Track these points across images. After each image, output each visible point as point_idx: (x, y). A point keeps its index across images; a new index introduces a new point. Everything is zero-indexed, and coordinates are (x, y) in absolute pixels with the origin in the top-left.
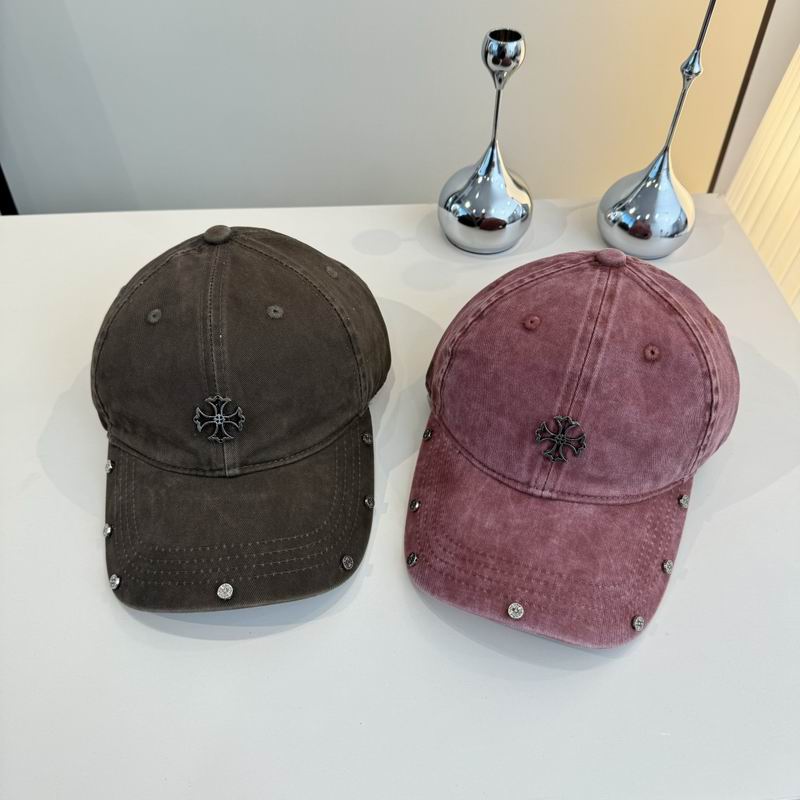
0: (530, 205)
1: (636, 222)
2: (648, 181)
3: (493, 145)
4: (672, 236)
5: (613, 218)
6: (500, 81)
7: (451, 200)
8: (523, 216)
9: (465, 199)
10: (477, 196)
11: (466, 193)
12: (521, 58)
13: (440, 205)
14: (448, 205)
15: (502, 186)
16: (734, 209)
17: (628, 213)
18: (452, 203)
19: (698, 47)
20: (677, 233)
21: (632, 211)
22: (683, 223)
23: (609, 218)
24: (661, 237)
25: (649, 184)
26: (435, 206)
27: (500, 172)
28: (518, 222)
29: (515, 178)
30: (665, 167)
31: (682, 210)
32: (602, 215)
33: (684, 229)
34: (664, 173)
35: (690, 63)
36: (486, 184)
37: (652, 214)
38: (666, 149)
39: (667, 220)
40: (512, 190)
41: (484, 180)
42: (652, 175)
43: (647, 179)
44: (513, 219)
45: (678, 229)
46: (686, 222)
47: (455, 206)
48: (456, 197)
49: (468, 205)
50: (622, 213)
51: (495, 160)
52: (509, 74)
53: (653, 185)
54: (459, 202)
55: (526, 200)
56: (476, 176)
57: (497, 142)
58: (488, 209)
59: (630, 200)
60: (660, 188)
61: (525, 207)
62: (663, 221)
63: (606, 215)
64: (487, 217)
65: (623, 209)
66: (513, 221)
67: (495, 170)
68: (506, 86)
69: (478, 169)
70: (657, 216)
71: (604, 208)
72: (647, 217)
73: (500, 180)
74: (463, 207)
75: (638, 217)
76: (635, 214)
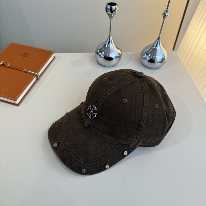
0: (121, 54)
1: (151, 58)
2: (154, 47)
3: (110, 36)
4: (161, 62)
5: (144, 57)
6: (111, 17)
7: (98, 51)
8: (119, 56)
9: (103, 51)
10: (106, 51)
11: (103, 49)
12: (117, 11)
13: (95, 53)
14: (98, 53)
15: (113, 47)
16: (179, 55)
17: (149, 56)
18: (99, 52)
19: (167, 8)
20: (162, 61)
21: (150, 55)
22: (164, 58)
23: (143, 57)
24: (158, 63)
25: (154, 48)
26: (94, 54)
27: (112, 44)
28: (118, 58)
29: (117, 46)
30: (159, 43)
31: (164, 55)
32: (141, 57)
33: (164, 60)
34: (158, 45)
35: (165, 12)
36: (108, 47)
37: (155, 56)
38: (159, 38)
39: (159, 58)
40: (115, 49)
41: (108, 46)
42: (155, 45)
43: (154, 46)
44: (116, 57)
45: (163, 60)
46: (165, 58)
47: (100, 53)
48: (100, 51)
49: (103, 53)
50: (147, 56)
51: (110, 40)
52: (114, 15)
53: (155, 48)
54: (101, 52)
55: (120, 52)
56: (105, 45)
57: (111, 35)
58: (109, 54)
59: (149, 52)
60: (157, 49)
61: (119, 54)
62: (158, 58)
63: (142, 56)
64: (109, 57)
65: (147, 55)
66: (116, 58)
67: (111, 43)
68: (113, 19)
69: (106, 43)
70: (156, 57)
71: (142, 54)
72: (154, 57)
73: (112, 46)
74: (102, 54)
75: (151, 57)
76: (150, 56)
